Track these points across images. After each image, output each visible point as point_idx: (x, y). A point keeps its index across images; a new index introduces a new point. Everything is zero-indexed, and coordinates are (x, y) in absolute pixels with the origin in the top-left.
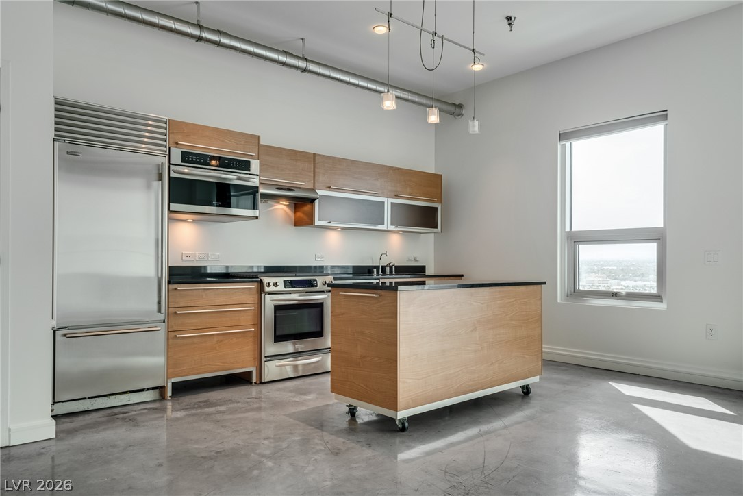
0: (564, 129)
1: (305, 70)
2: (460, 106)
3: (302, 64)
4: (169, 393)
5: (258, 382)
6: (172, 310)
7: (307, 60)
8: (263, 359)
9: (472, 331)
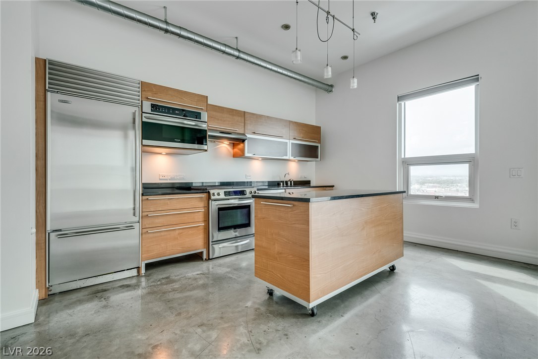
0: (401, 93)
1: (238, 57)
2: (332, 86)
3: (236, 53)
4: (143, 271)
5: (207, 259)
6: (145, 214)
7: (239, 51)
8: (211, 243)
9: (362, 229)
